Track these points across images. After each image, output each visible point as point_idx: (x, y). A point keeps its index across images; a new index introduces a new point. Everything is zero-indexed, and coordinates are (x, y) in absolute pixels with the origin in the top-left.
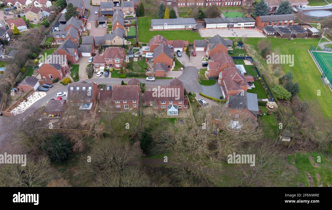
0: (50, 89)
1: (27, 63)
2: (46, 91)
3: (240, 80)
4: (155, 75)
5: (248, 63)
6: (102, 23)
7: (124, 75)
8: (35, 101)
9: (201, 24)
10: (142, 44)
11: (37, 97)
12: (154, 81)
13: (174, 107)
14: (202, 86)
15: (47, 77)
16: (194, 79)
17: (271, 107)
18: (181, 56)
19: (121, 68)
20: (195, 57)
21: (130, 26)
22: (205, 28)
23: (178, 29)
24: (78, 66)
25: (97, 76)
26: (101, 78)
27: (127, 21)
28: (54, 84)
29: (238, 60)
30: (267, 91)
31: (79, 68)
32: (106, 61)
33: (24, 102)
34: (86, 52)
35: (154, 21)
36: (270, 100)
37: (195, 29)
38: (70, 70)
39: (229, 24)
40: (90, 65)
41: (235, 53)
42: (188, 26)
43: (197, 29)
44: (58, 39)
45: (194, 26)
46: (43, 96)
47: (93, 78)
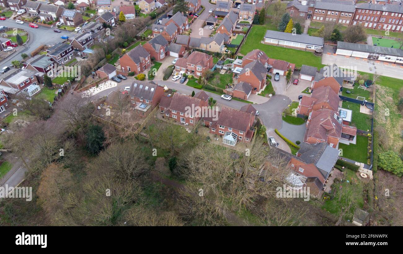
0: (123, 81)
1: (116, 51)
2: (118, 82)
3: (330, 129)
4: (233, 94)
5: (364, 110)
6: (209, 24)
7: (200, 86)
8: (104, 89)
9: (332, 47)
10: (238, 56)
11: (108, 85)
12: (229, 101)
13: (232, 135)
14: (284, 122)
15: (126, 69)
16: (278, 112)
17: (363, 175)
18: (278, 81)
19: (201, 77)
20: (295, 86)
21: (238, 33)
22: (334, 53)
23: (297, 48)
24: (161, 64)
25: (173, 79)
26: (175, 82)
27: (239, 26)
28: (128, 77)
29: (353, 103)
30: (369, 153)
31: (160, 67)
32: (188, 66)
33: (95, 87)
34: (174, 52)
35: (270, 32)
36: (367, 167)
37: (317, 53)
38: (151, 67)
39: (372, 54)
40: (172, 66)
41: (353, 93)
42: (311, 47)
43: (320, 53)
44: (156, 32)
45: (318, 48)
46: (113, 86)
47: (168, 81)
